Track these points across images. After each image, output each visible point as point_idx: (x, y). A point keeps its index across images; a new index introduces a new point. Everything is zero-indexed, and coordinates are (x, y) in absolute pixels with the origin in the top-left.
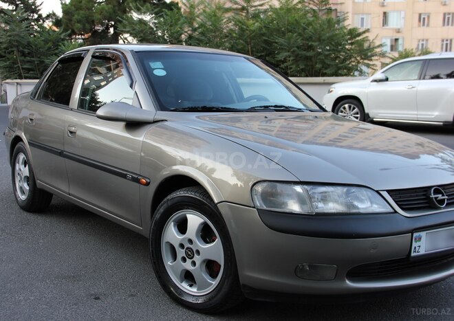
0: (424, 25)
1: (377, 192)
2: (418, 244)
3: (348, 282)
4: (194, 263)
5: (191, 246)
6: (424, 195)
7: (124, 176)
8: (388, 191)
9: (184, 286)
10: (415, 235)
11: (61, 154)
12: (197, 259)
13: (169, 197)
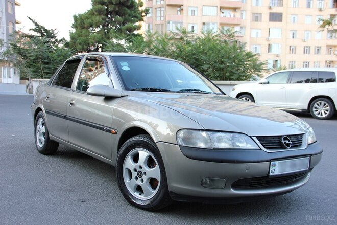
0: (292, 53)
1: (250, 137)
2: (274, 168)
3: (232, 190)
4: (142, 181)
5: (140, 170)
6: (278, 140)
7: (102, 129)
8: (257, 137)
9: (136, 195)
10: (272, 163)
11: (65, 117)
12: (144, 178)
13: (128, 141)
